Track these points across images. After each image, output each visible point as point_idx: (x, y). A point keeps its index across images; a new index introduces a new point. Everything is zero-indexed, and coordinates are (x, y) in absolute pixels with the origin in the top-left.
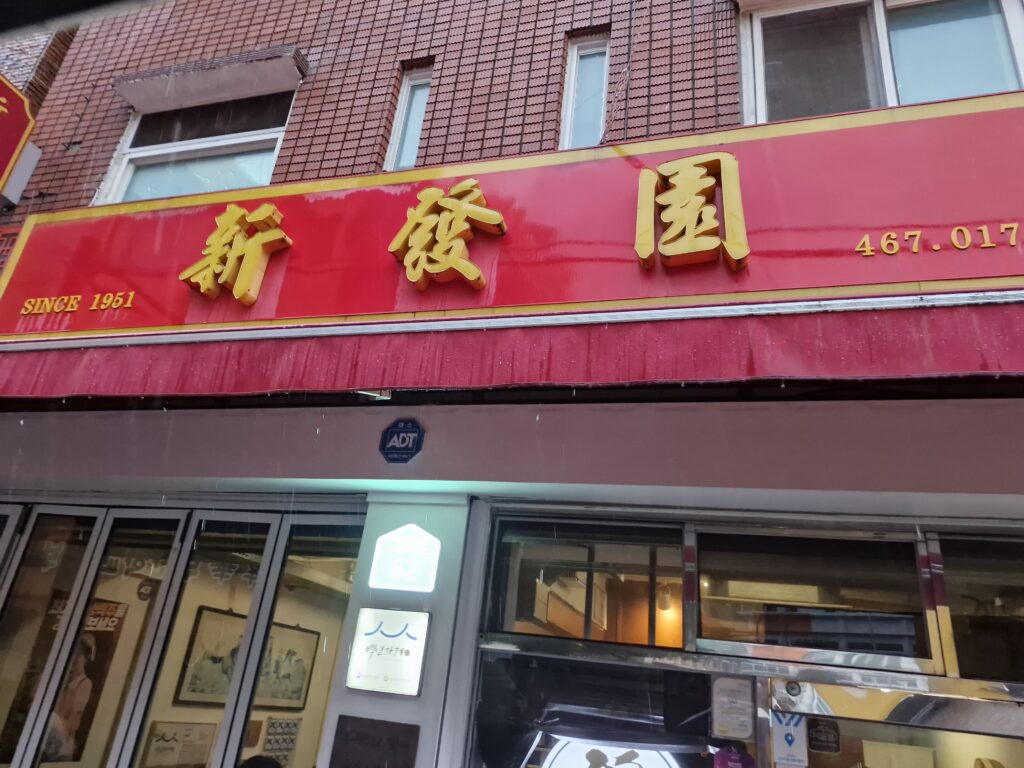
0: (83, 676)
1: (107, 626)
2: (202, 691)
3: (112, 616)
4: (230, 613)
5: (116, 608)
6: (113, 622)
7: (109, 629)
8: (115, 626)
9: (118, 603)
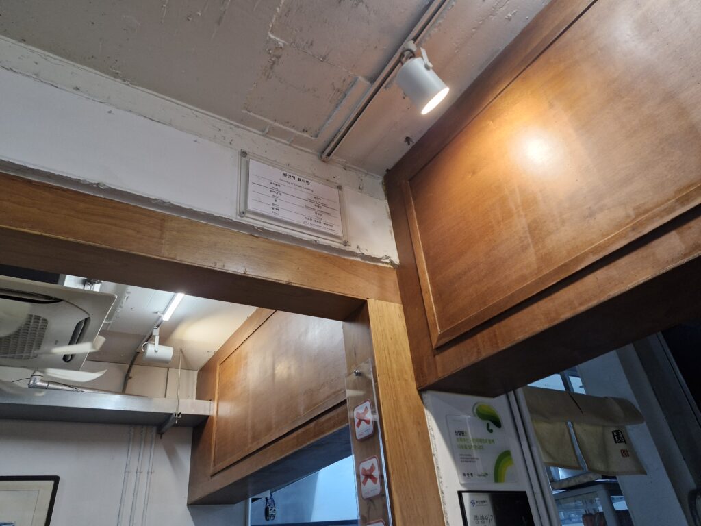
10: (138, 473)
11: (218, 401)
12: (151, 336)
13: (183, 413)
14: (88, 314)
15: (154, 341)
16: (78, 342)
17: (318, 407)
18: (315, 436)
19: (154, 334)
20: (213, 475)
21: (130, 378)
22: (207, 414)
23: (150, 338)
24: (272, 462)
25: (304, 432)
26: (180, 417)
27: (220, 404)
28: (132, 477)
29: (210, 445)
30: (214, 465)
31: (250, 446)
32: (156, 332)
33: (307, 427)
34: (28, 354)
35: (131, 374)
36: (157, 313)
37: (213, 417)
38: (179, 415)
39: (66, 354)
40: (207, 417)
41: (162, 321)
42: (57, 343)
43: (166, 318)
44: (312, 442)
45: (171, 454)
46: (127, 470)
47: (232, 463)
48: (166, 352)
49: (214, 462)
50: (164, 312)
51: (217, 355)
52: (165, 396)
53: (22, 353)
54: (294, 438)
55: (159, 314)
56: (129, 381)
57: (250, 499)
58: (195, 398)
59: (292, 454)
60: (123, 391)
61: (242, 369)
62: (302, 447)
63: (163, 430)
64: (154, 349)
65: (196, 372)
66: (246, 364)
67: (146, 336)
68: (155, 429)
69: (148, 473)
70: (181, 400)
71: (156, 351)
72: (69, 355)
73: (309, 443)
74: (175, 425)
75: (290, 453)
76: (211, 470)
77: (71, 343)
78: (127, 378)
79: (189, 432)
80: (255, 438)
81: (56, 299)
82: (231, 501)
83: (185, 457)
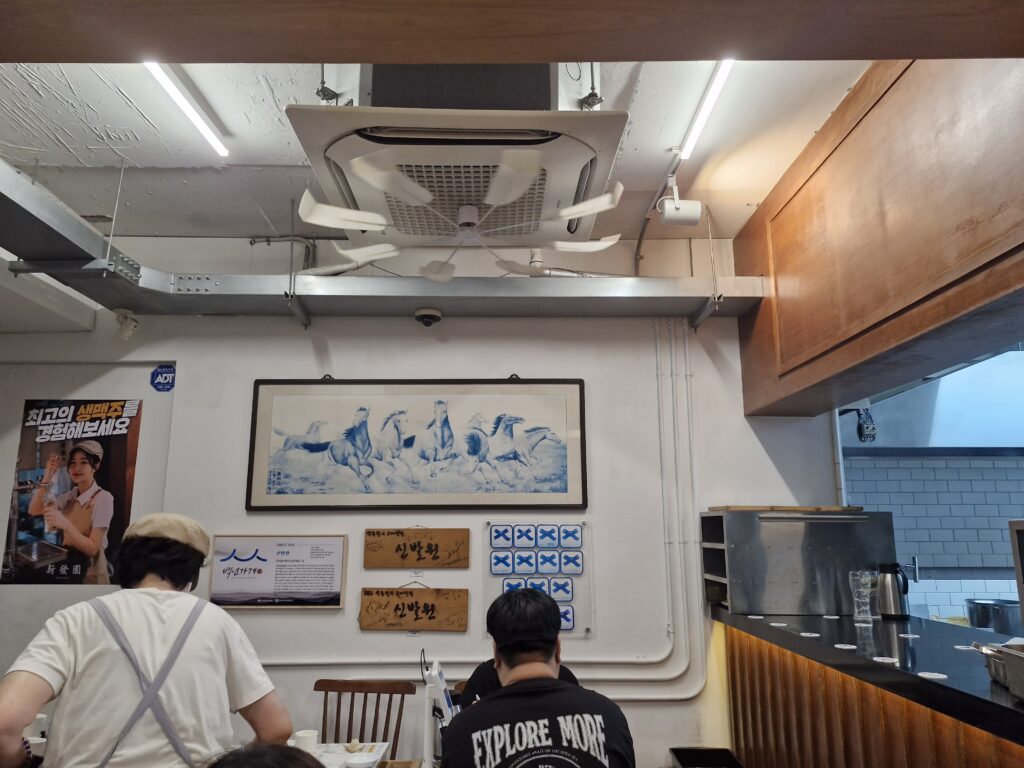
0: (95, 487)
1: (115, 428)
2: (301, 492)
3: (118, 417)
4: (327, 381)
5: (123, 407)
6: (122, 423)
7: (117, 432)
8: (127, 428)
9: (125, 401)
10: (674, 376)
11: (776, 275)
12: (665, 187)
13: (725, 295)
14: (595, 152)
15: (672, 194)
16: (584, 199)
17: (994, 245)
18: (987, 295)
19: (670, 185)
20: (781, 376)
21: (642, 257)
22: (759, 294)
23: (665, 191)
24: (893, 345)
25: (960, 292)
26: (722, 300)
27: (779, 279)
28: (667, 382)
29: (771, 337)
30: (783, 362)
31: (844, 329)
32: (672, 182)
33: (967, 283)
34: (528, 223)
35: (642, 252)
36: (671, 150)
37: (769, 301)
38: (719, 298)
39: (570, 218)
40: (760, 300)
41: (680, 160)
42: (559, 205)
43: (685, 155)
44: (980, 305)
45: (713, 353)
46: (659, 372)
47: (814, 356)
48: (691, 209)
49: (782, 357)
50: (681, 148)
51: (763, 208)
52: (692, 275)
53: (522, 221)
54: (938, 305)
55: (675, 151)
56: (641, 262)
57: (837, 411)
58: (734, 274)
59: (931, 332)
60: (636, 272)
61: (815, 220)
62: (956, 316)
63: (698, 321)
64: (674, 207)
65: (730, 242)
66: (822, 209)
67: (656, 192)
68: (685, 321)
69: (686, 376)
70: (719, 279)
71: (677, 209)
72: (574, 220)
73: (973, 308)
74: (715, 314)
75: (931, 328)
76: (779, 368)
77: (577, 200)
78: (638, 257)
79: (733, 324)
80: (853, 316)
81: (553, 133)
82: (808, 412)
83: (733, 355)
